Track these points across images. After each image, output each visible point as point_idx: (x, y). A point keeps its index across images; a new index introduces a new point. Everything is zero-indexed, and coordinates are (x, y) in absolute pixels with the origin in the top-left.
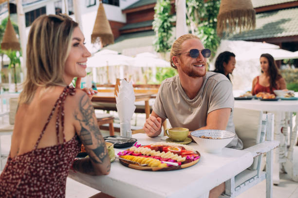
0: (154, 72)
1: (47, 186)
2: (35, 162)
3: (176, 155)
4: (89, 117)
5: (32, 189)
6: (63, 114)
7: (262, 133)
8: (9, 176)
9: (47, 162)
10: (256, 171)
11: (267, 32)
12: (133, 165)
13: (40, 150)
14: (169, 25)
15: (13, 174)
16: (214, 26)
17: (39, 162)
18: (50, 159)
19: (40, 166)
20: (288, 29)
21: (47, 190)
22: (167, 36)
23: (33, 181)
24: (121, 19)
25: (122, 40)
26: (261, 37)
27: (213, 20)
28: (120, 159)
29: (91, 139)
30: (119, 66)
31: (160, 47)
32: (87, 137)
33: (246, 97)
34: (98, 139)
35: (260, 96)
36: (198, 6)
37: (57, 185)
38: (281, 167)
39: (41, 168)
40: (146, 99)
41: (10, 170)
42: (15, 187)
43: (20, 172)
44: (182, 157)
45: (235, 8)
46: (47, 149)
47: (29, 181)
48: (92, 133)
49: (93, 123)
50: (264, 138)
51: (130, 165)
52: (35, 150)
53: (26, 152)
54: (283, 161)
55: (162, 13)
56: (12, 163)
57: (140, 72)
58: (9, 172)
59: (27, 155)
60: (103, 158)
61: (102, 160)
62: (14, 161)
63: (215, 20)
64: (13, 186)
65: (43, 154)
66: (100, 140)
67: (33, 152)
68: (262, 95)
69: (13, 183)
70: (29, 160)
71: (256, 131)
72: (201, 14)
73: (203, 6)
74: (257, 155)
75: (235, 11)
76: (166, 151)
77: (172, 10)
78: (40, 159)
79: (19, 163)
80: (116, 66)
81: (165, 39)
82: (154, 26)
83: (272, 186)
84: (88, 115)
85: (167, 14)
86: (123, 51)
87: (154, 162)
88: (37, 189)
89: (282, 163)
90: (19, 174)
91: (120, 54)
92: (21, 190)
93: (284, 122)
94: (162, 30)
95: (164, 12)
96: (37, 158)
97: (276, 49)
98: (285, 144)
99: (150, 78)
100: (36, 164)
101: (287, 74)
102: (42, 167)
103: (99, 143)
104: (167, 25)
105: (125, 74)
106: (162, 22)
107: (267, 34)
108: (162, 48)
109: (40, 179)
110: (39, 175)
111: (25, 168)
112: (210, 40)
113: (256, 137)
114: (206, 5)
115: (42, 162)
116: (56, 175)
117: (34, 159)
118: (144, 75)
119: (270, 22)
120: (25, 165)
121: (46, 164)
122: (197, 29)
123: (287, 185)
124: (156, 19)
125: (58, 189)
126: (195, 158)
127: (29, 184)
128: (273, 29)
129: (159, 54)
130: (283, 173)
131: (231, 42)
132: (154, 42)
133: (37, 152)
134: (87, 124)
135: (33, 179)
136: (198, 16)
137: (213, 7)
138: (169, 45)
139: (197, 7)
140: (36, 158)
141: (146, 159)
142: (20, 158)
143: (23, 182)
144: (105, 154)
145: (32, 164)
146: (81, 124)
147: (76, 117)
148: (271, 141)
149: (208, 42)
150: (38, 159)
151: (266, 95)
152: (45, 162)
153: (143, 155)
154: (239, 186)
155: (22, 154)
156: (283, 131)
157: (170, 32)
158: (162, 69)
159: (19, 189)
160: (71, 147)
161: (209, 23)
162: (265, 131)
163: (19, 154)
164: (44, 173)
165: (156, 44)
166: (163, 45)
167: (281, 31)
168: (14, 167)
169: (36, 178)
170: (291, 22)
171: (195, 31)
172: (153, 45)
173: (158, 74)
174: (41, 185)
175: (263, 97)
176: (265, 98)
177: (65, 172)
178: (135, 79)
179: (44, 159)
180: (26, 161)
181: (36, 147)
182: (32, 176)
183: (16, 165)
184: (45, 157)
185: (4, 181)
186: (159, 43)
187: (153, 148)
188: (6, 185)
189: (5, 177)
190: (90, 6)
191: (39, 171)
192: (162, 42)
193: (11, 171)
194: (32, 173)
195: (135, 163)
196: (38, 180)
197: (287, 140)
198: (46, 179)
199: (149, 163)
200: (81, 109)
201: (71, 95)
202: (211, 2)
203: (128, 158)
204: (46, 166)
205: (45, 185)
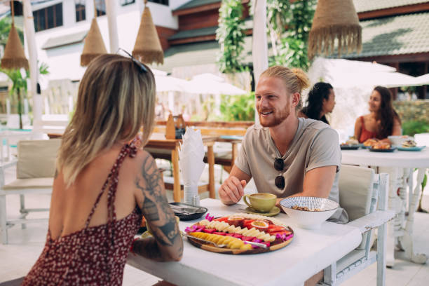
0: (218, 102)
1: (103, 274)
2: (87, 245)
3: (263, 232)
4: (154, 184)
5: (84, 279)
6: (117, 181)
7: (373, 200)
8: (51, 264)
9: (102, 244)
10: (364, 251)
11: (379, 48)
12: (206, 246)
13: (93, 229)
14: (240, 34)
15: (57, 260)
16: (304, 37)
17: (92, 244)
18: (106, 241)
19: (93, 250)
20: (408, 43)
21: (102, 279)
22: (236, 50)
23: (85, 269)
24: (171, 23)
25: (171, 54)
26: (371, 54)
27: (303, 29)
28: (188, 238)
29: (157, 213)
30: (167, 92)
31: (227, 65)
32: (152, 211)
33: (350, 145)
34: (166, 213)
35: (369, 145)
36: (282, 8)
37: (114, 273)
38: (397, 243)
39: (95, 252)
40: (209, 144)
41: (52, 256)
42: (61, 278)
43: (67, 257)
44: (271, 235)
45: (336, 22)
46: (102, 228)
47: (79, 269)
48: (158, 205)
49: (160, 192)
50: (375, 206)
51: (204, 245)
52: (86, 229)
53: (74, 232)
54: (400, 234)
55: (229, 16)
56: (55, 246)
57: (198, 101)
58: (51, 258)
59: (75, 236)
60: (174, 238)
61: (172, 240)
62: (58, 243)
63: (306, 29)
64: (58, 276)
65: (96, 234)
66: (169, 214)
67: (84, 231)
68: (372, 143)
69: (59, 273)
70: (78, 242)
71: (365, 197)
72: (285, 19)
73: (288, 8)
74: (366, 230)
75: (334, 26)
76: (249, 227)
77: (244, 12)
78: (93, 241)
79: (65, 246)
80: (163, 93)
81: (235, 54)
82: (218, 35)
83: (385, 269)
84: (154, 182)
85: (236, 19)
86: (174, 71)
87: (235, 242)
88: (90, 279)
89: (398, 238)
90: (66, 261)
91: (169, 74)
92: (70, 281)
93: (402, 180)
94: (230, 42)
95: (232, 16)
96: (89, 239)
97: (391, 72)
98: (402, 211)
99: (212, 110)
100: (88, 247)
101: (406, 107)
102: (96, 250)
103: (167, 218)
104: (237, 35)
105: (176, 104)
106: (229, 30)
107: (378, 50)
108: (230, 67)
109: (94, 266)
110: (92, 262)
111: (74, 252)
112: (298, 57)
113: (365, 205)
114: (293, 7)
115: (96, 244)
116: (114, 260)
117: (85, 241)
118: (204, 105)
119: (383, 33)
120: (74, 249)
121: (100, 247)
122: (279, 42)
123: (404, 267)
124: (220, 25)
125: (116, 278)
126: (287, 236)
127: (79, 273)
128: (387, 43)
129: (224, 75)
130: (399, 250)
131: (327, 61)
132: (218, 59)
133: (88, 232)
134: (151, 194)
135: (84, 266)
136: (281, 22)
137: (302, 10)
138: (240, 64)
139: (280, 10)
140: (87, 239)
141: (224, 237)
142: (66, 239)
143: (71, 271)
144: (176, 233)
145: (83, 247)
146: (144, 194)
147: (137, 184)
148: (383, 210)
149: (296, 60)
150: (90, 241)
151: (377, 144)
152: (99, 244)
153: (218, 231)
154: (342, 272)
155: (69, 234)
156: (400, 193)
157: (240, 43)
158: (230, 97)
159: (67, 280)
160: (131, 224)
161: (297, 33)
162: (376, 198)
163: (63, 234)
164: (99, 259)
165: (221, 61)
166: (231, 64)
167: (398, 46)
168: (58, 251)
169: (88, 265)
170: (413, 33)
171: (276, 44)
172: (216, 62)
173: (224, 105)
174: (95, 273)
175: (373, 147)
176: (376, 147)
177: (124, 256)
178: (191, 111)
179: (98, 241)
180: (74, 244)
181: (88, 225)
182: (83, 262)
183: (61, 248)
184: (100, 238)
185: (46, 270)
186: (224, 60)
187: (231, 223)
188: (48, 274)
189: (46, 265)
190: (126, 4)
191: (93, 256)
192: (229, 59)
193: (55, 257)
194: (83, 258)
195: (209, 244)
196: (91, 268)
197: (405, 205)
198: (101, 266)
199: (227, 243)
200: (144, 175)
201: (131, 157)
202: (300, 2)
203: (199, 235)
204: (101, 249)
205: (100, 274)
